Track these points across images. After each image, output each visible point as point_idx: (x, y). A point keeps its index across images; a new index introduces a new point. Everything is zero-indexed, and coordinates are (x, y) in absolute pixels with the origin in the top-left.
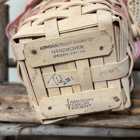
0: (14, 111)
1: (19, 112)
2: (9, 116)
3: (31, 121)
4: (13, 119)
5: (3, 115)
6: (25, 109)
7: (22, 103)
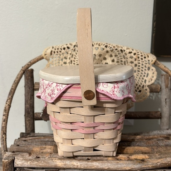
0: (41, 160)
1: (44, 160)
2: (37, 164)
3: (53, 167)
4: (40, 166)
5: (33, 163)
6: (48, 158)
7: (46, 153)
